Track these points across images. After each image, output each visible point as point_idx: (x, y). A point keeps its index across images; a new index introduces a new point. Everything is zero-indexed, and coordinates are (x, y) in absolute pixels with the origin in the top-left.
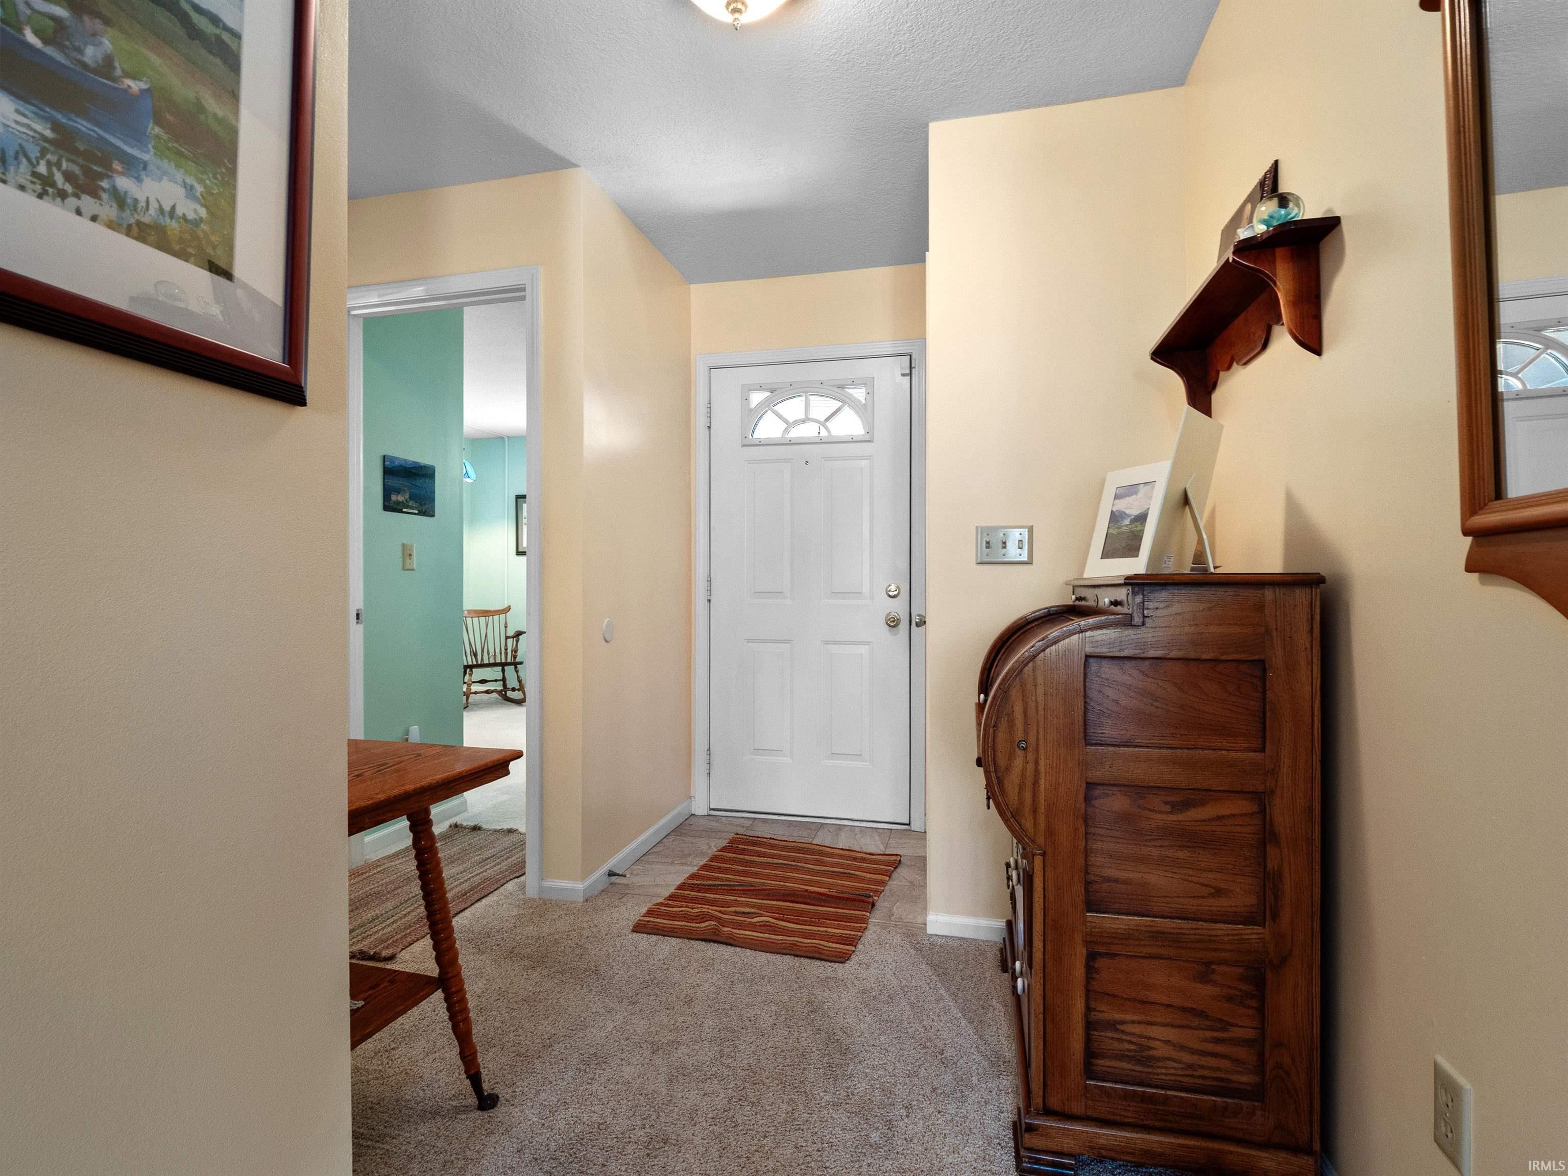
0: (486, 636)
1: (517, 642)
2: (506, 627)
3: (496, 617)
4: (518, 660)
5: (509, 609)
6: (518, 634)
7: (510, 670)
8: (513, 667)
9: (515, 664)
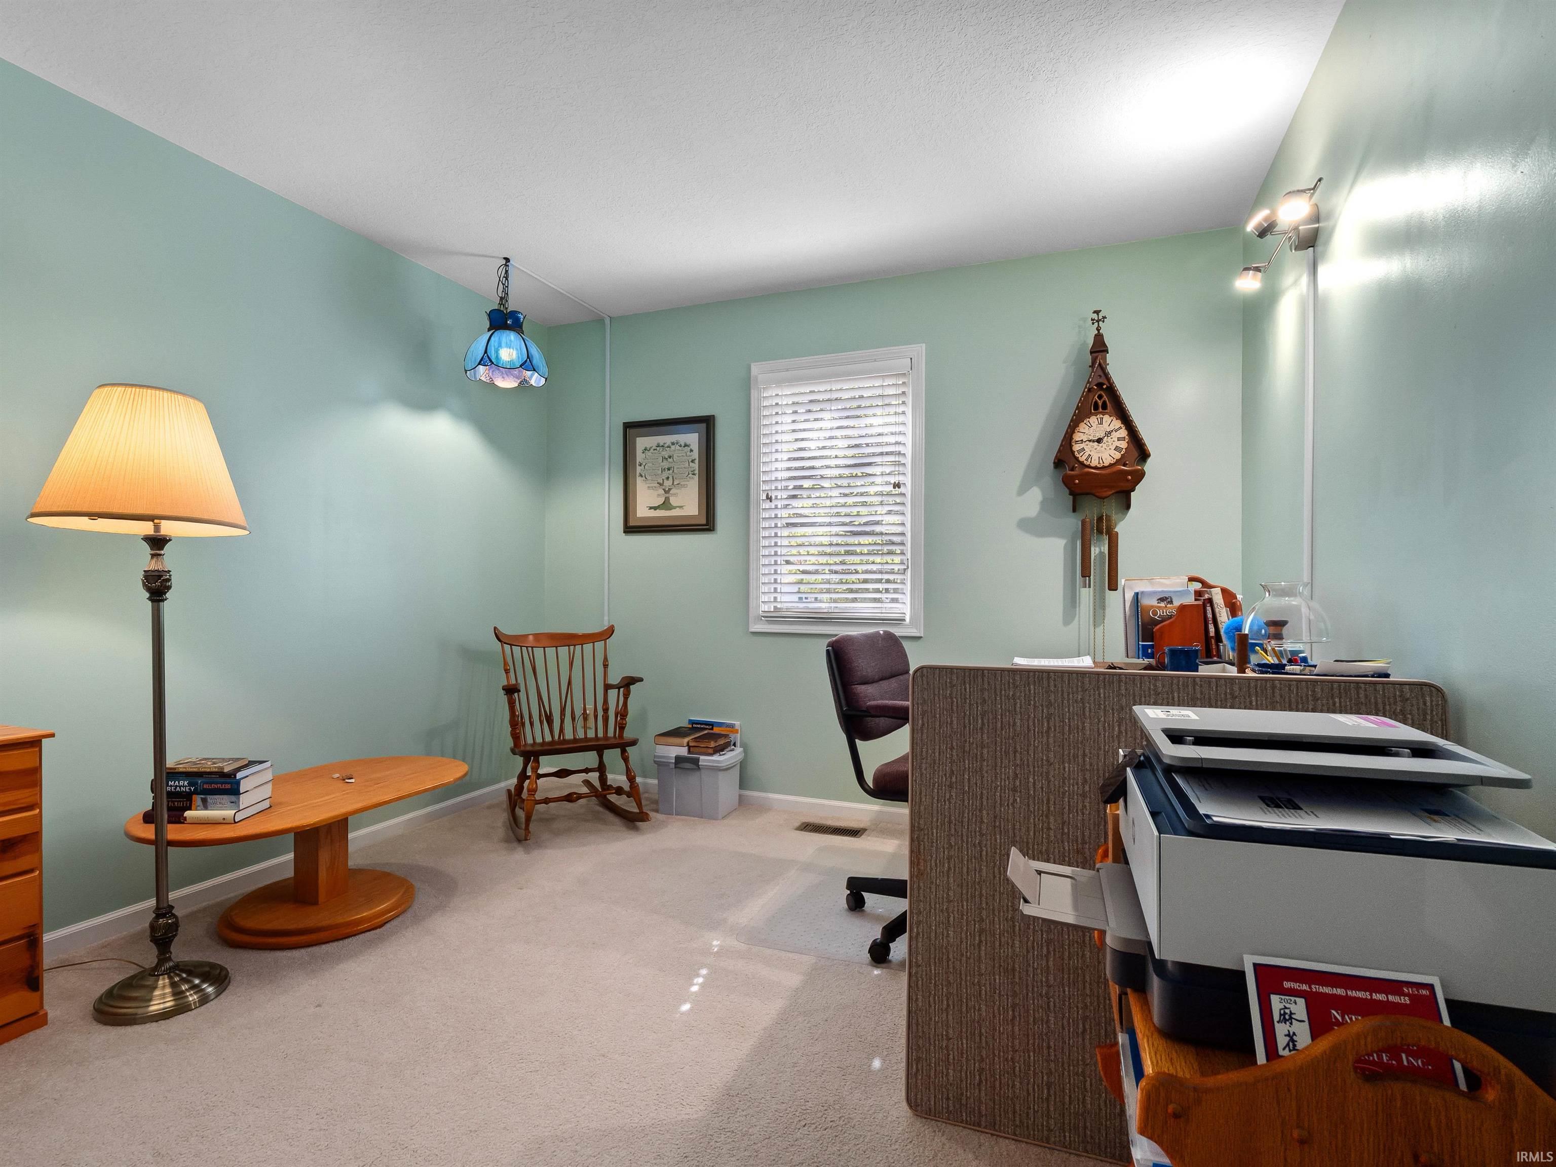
0: (570, 683)
1: (626, 696)
2: (606, 666)
3: (588, 647)
4: (628, 734)
5: (610, 631)
6: (628, 683)
7: (612, 756)
8: (618, 751)
9: (624, 746)
